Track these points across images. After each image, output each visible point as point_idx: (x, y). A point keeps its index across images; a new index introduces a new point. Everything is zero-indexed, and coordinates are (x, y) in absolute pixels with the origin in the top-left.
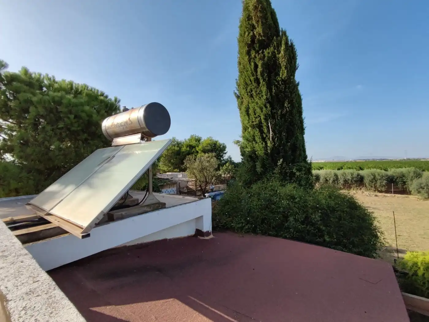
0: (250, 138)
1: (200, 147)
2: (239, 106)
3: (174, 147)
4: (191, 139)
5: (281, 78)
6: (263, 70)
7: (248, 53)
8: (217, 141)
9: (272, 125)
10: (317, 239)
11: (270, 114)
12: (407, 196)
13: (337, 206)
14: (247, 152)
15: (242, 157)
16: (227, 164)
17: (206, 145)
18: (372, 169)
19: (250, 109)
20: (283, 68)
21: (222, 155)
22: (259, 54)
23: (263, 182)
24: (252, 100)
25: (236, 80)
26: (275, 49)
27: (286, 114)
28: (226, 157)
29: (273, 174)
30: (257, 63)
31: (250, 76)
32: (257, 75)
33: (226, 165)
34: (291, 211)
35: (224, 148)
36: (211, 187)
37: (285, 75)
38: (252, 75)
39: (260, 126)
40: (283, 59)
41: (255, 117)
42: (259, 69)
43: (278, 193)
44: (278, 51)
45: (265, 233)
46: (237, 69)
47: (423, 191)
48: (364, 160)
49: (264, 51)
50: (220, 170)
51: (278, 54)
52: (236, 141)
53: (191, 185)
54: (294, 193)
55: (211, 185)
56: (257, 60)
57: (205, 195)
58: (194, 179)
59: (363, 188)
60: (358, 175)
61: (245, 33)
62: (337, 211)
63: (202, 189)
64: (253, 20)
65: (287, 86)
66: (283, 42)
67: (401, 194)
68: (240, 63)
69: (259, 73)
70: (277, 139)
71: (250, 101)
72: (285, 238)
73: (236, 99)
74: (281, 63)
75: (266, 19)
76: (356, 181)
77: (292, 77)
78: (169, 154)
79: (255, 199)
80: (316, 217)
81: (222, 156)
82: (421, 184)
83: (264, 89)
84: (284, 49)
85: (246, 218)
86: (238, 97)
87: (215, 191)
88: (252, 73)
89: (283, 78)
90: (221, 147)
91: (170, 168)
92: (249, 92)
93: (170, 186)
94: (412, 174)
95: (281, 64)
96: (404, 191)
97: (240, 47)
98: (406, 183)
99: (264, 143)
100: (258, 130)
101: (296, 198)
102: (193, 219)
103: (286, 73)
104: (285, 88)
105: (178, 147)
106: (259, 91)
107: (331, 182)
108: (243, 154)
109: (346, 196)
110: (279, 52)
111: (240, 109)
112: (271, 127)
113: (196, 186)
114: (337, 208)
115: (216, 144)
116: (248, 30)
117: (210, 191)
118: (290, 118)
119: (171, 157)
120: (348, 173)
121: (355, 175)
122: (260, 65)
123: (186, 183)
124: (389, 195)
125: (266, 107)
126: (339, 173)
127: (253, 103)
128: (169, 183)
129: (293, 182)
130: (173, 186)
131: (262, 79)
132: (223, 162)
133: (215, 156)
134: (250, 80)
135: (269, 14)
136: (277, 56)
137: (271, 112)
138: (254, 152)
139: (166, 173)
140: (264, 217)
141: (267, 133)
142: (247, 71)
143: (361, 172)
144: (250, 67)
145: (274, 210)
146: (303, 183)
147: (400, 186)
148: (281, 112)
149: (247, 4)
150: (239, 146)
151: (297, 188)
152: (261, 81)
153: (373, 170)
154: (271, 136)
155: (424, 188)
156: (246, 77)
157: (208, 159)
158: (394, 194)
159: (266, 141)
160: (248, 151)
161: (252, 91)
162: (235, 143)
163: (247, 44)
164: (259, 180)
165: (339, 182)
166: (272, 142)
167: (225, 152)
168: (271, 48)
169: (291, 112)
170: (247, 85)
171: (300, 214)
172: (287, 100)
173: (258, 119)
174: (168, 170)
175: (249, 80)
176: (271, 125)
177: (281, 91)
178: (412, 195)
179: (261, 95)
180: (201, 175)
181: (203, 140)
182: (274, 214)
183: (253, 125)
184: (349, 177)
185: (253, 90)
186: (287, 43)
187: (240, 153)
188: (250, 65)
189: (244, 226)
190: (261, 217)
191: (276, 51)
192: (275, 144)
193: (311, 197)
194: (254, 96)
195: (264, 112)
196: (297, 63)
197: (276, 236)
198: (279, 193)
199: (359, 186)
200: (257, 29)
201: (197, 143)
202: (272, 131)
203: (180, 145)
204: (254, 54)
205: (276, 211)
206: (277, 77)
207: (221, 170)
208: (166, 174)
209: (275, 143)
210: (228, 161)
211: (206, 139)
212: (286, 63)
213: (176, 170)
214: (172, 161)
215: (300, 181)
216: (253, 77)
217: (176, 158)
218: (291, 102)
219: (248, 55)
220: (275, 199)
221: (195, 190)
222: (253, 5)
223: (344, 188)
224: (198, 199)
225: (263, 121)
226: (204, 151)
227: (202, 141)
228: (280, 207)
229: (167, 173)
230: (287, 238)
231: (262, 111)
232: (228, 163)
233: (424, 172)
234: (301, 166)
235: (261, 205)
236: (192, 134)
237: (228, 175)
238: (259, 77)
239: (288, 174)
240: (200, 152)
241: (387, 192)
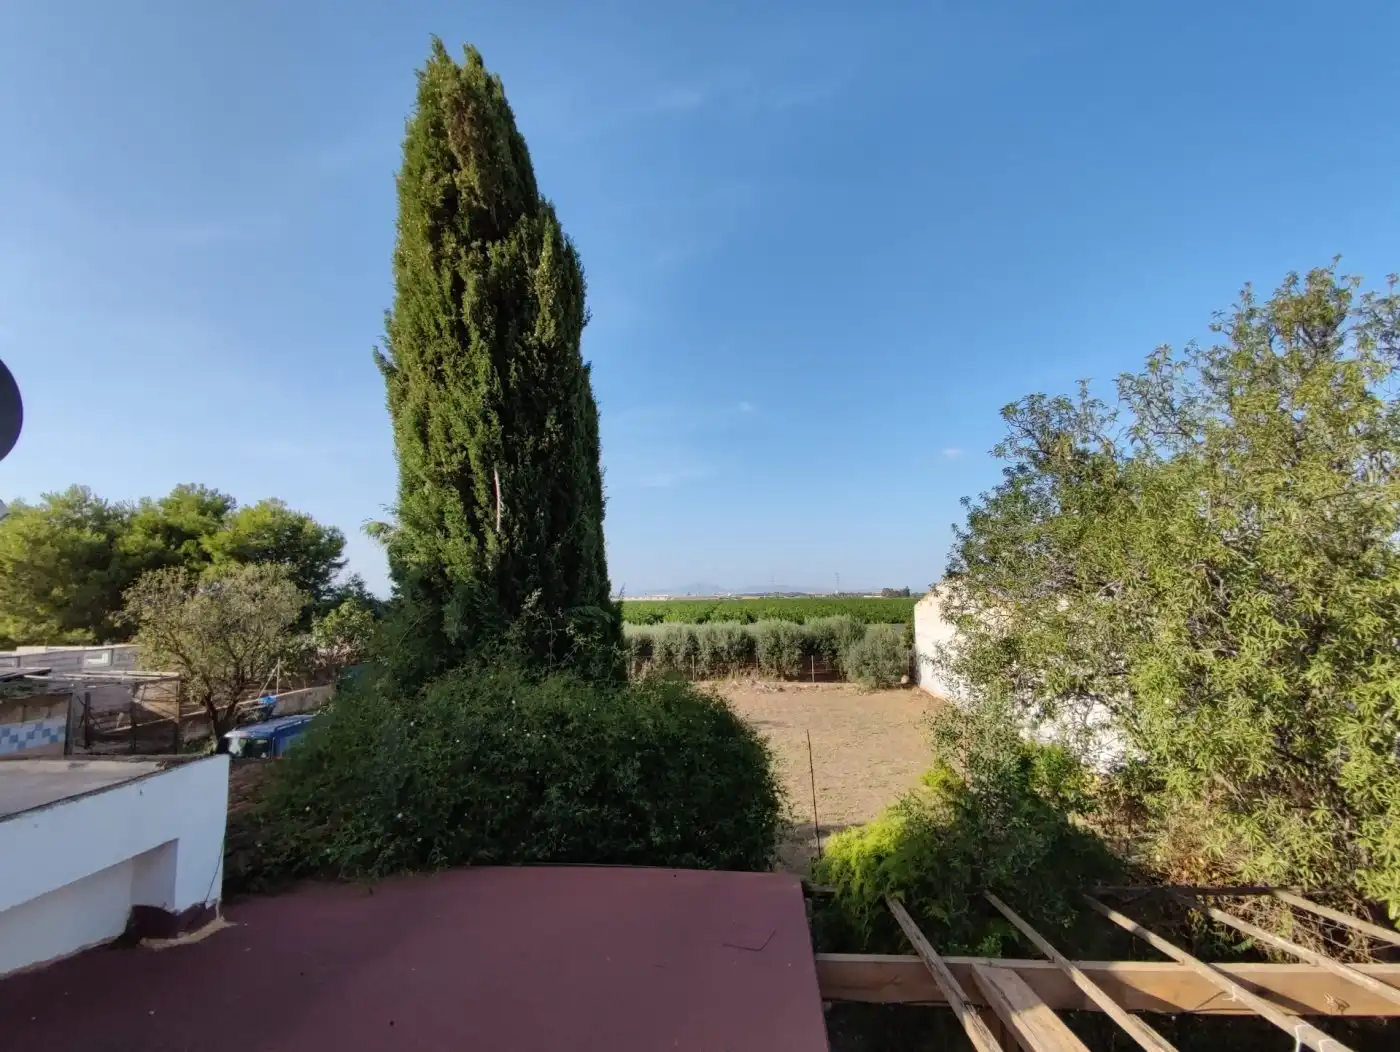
0: (428, 520)
1: (224, 536)
2: (391, 402)
3: (73, 532)
4: (178, 503)
5: (539, 339)
6: (480, 302)
7: (434, 236)
8: (306, 519)
9: (504, 481)
10: (629, 843)
11: (498, 445)
12: (839, 685)
13: (684, 731)
14: (413, 568)
15: (395, 585)
16: (344, 608)
17: (255, 531)
18: (772, 620)
19: (430, 418)
20: (545, 312)
21: (326, 573)
22: (471, 249)
23: (465, 672)
24: (438, 389)
25: (387, 312)
26: (522, 249)
27: (550, 452)
28: (339, 579)
29: (503, 642)
30: (462, 275)
31: (438, 312)
32: (462, 315)
33: (338, 612)
34: (554, 766)
35: (336, 545)
36: (260, 700)
37: (551, 332)
38: (444, 308)
39: (463, 481)
40: (545, 284)
41: (448, 450)
42: (469, 298)
43: (514, 708)
44: (530, 256)
45: (464, 858)
46: (393, 280)
47: (867, 671)
48: (757, 595)
49: (487, 245)
50: (309, 630)
51: (531, 266)
52: (373, 525)
53: (158, 701)
54: (565, 704)
55: (263, 691)
56: (462, 268)
57: (228, 735)
58: (177, 670)
59: (754, 671)
60: (744, 636)
61: (423, 170)
62: (686, 746)
63: (216, 712)
64: (450, 138)
65: (557, 367)
66: (548, 237)
67: (829, 682)
68: (402, 262)
69: (467, 309)
70: (518, 526)
71: (434, 394)
72: (532, 861)
73: (383, 378)
74: (539, 296)
75: (493, 153)
76: (739, 654)
77: (570, 345)
78: (38, 562)
79: (434, 734)
80: (628, 775)
81: (323, 577)
82: (863, 653)
83: (483, 363)
84: (550, 257)
85: (392, 816)
86: (390, 372)
87: (280, 716)
88: (443, 303)
89: (544, 341)
90: (323, 541)
91: (37, 624)
92: (432, 363)
93: (29, 708)
94: (847, 631)
95: (537, 299)
96: (834, 675)
97: (405, 209)
98: (838, 654)
99: (474, 539)
100: (456, 492)
101: (572, 720)
102: (123, 863)
103: (552, 330)
104: (550, 371)
105: (96, 530)
106: (467, 366)
107: (680, 657)
108: (399, 572)
109: (709, 700)
110: (536, 264)
111: (396, 415)
112: (501, 487)
113: (182, 698)
114: (684, 736)
115: (300, 530)
116: (433, 165)
117: (255, 716)
118: (561, 466)
119: (51, 573)
120: (724, 630)
121: (736, 638)
122: (471, 281)
123: (130, 691)
124: (805, 685)
125: (487, 421)
126: (701, 630)
127: (444, 400)
128: (24, 695)
129: (567, 667)
130: (45, 710)
131: (476, 330)
132: (328, 598)
133: (291, 577)
134: (437, 326)
135: (501, 142)
136: (529, 270)
137: (503, 438)
138: (438, 566)
139: (14, 649)
140: (460, 801)
141: (488, 506)
142: (427, 293)
143: (751, 628)
144: (439, 283)
145: (498, 770)
146: (595, 669)
147: (826, 660)
148: (536, 443)
149: (433, 84)
150: (385, 541)
151: (575, 685)
152: (474, 335)
153: (774, 623)
154: (499, 516)
155: (869, 665)
156: (421, 310)
157: (258, 587)
158: (816, 681)
159: (483, 534)
160: (417, 564)
161: (440, 360)
162: (370, 532)
163: (427, 205)
164: (453, 664)
165: (699, 658)
166: (503, 536)
167: (339, 560)
168: (509, 242)
169: (564, 448)
170: (425, 337)
171: (581, 770)
172: (554, 411)
173: (460, 456)
174: (25, 637)
175: (432, 322)
176: (500, 481)
177: (536, 380)
178: (849, 682)
179: (472, 379)
180: (211, 650)
181: (237, 511)
182: (500, 782)
183: (441, 475)
184: (723, 644)
185: (445, 358)
186: (556, 243)
187: (388, 571)
188: (440, 276)
189: (380, 848)
190: (452, 802)
191: (525, 255)
192: (512, 544)
193: (614, 711)
194: (447, 380)
195: (479, 435)
196: (586, 306)
197: (503, 861)
198: (519, 709)
199: (745, 667)
200: (465, 171)
201: (205, 519)
202: (504, 501)
203: (113, 525)
204: (454, 245)
205: (506, 770)
206: (524, 334)
207: (315, 629)
208: (14, 654)
209: (512, 540)
210: (347, 597)
211: (253, 507)
212: (553, 300)
213: (76, 634)
214: (56, 592)
215: (586, 664)
216: (447, 318)
217: (84, 580)
218: (564, 417)
219: (432, 242)
220: (503, 730)
221: (177, 721)
222: (449, 95)
223: (712, 674)
224: (157, 769)
225: (475, 464)
226: (242, 554)
227: (234, 516)
228: (519, 757)
229: (22, 651)
230: (539, 860)
231: (473, 433)
232: (346, 603)
233: (868, 626)
234: (589, 616)
235: (453, 757)
236: (187, 482)
237: (347, 649)
238: (467, 319)
239: (551, 644)
240: (217, 556)
241: (802, 678)
